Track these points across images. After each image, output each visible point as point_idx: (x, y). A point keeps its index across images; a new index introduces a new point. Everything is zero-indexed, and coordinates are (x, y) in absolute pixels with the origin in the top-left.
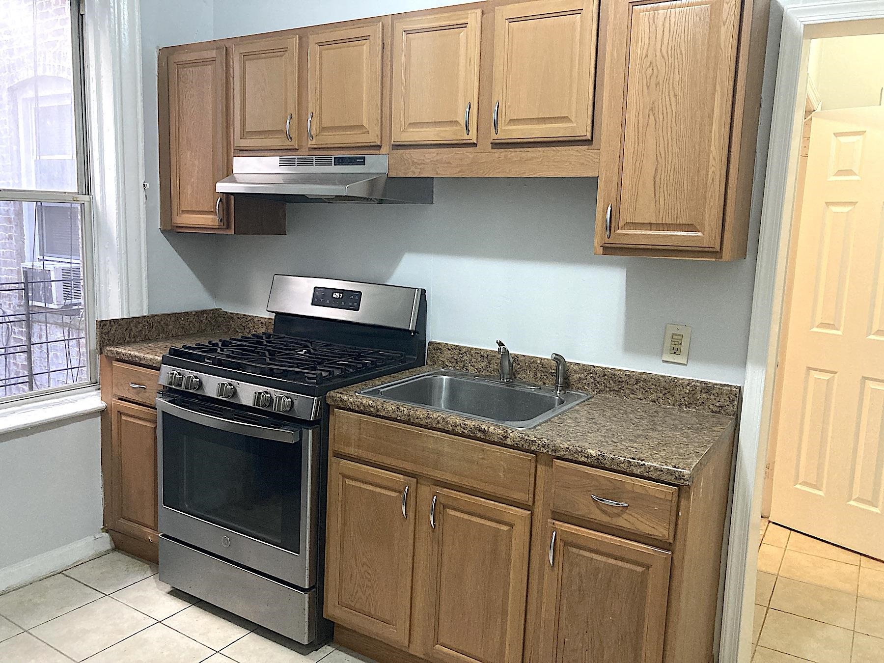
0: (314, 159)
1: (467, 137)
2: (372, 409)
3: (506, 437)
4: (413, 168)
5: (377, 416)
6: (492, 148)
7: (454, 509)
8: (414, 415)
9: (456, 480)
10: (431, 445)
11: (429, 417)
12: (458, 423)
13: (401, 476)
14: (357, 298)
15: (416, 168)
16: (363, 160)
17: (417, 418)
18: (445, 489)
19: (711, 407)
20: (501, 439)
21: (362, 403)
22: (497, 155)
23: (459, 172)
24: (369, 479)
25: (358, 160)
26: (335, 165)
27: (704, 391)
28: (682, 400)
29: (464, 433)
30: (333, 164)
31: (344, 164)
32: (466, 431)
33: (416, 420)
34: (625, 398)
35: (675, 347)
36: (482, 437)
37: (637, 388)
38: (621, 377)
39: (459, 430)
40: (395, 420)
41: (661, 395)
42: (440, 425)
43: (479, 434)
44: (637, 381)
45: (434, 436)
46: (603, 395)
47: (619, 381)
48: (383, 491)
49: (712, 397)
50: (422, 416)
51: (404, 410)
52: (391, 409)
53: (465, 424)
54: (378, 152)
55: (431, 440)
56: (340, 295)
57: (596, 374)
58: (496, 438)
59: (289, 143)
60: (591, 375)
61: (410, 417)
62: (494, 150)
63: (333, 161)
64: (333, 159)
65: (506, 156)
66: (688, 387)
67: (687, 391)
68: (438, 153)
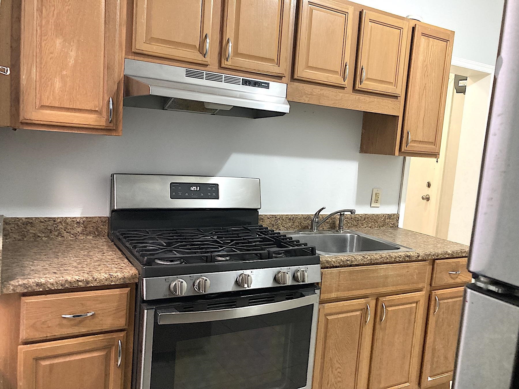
0: (223, 76)
1: (343, 83)
2: (348, 262)
3: (419, 256)
4: (304, 97)
5: (351, 266)
6: (353, 92)
7: (391, 306)
8: (374, 258)
10: (382, 273)
11: (382, 257)
12: (397, 256)
13: (363, 299)
14: (214, 189)
15: (307, 97)
16: (267, 85)
18: (387, 297)
19: (391, 225)
20: (417, 258)
22: (354, 96)
23: (334, 104)
24: (345, 309)
25: (262, 84)
27: (388, 218)
28: (381, 224)
29: (400, 260)
30: (241, 84)
31: (251, 85)
32: (401, 259)
33: (375, 261)
34: (359, 228)
35: (377, 199)
36: (409, 260)
37: (364, 223)
40: (364, 265)
41: (373, 223)
42: (388, 260)
43: (407, 259)
44: (365, 219)
45: (384, 267)
46: (350, 229)
47: (358, 220)
48: (351, 314)
49: (391, 220)
50: (378, 258)
51: (367, 257)
52: (360, 258)
53: (400, 255)
54: (280, 81)
55: (382, 271)
56: (197, 188)
58: (415, 258)
59: (204, 59)
61: (372, 260)
62: (353, 94)
63: (241, 81)
64: (241, 79)
65: (359, 99)
66: (383, 218)
67: (383, 220)
68: (321, 90)
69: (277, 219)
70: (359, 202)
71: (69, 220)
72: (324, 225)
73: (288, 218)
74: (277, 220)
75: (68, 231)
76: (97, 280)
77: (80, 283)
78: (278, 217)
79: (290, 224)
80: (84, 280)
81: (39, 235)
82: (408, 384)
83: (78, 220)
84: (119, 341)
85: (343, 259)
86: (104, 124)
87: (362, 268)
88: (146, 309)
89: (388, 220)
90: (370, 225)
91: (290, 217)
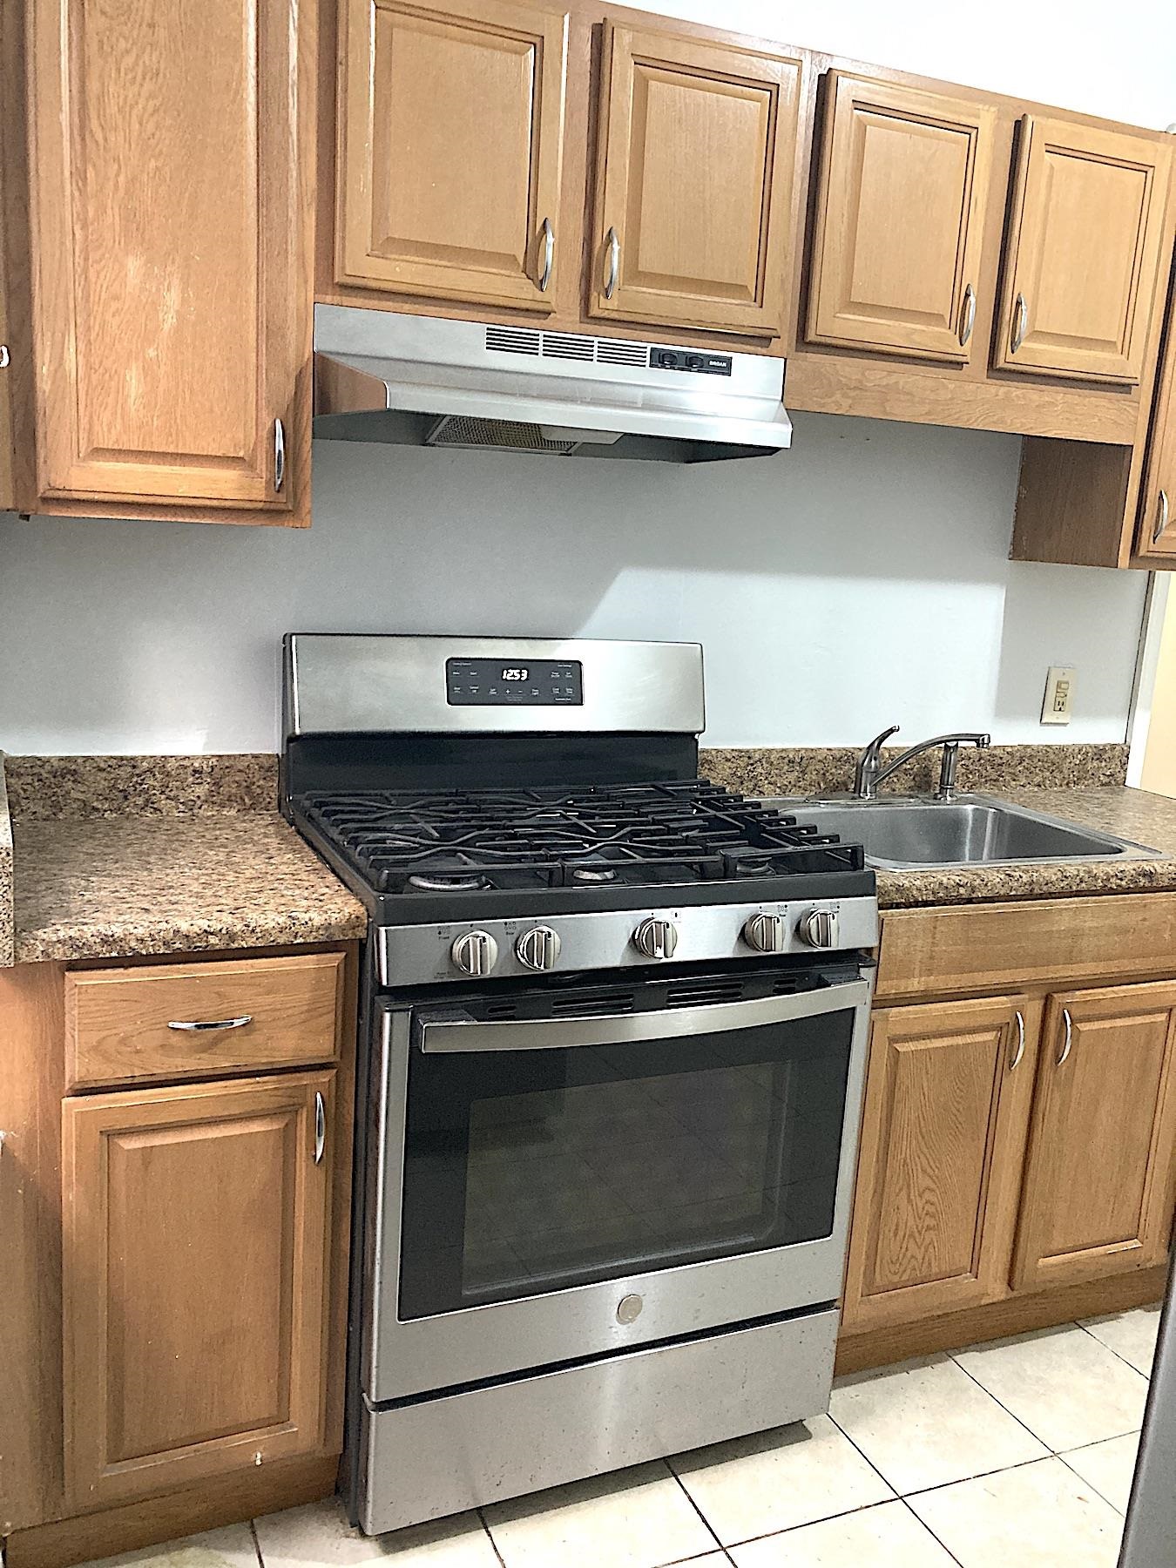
0: (596, 344)
1: (958, 349)
2: (962, 891)
4: (838, 396)
5: (970, 901)
6: (988, 377)
7: (1089, 1019)
8: (1041, 880)
9: (1099, 968)
10: (1064, 923)
11: (1065, 877)
12: (1112, 873)
13: (1004, 998)
14: (568, 675)
15: (845, 396)
16: (725, 365)
17: (1047, 884)
18: (1078, 993)
19: (1102, 778)
21: (941, 884)
22: (993, 389)
23: (930, 414)
24: (948, 1025)
25: (711, 363)
26: (651, 366)
27: (1095, 758)
28: (1071, 776)
29: (1120, 886)
30: (647, 364)
31: (676, 367)
32: (1123, 883)
33: (1045, 888)
34: (1004, 788)
35: (1061, 700)
36: (1147, 884)
37: (1020, 771)
38: (1001, 758)
39: (1113, 884)
40: (1008, 898)
41: (1048, 773)
42: (1083, 885)
43: (1143, 881)
44: (1022, 760)
45: (1071, 906)
46: (977, 791)
47: (999, 765)
48: (969, 1039)
49: (1104, 764)
50: (1054, 878)
51: (1021, 877)
52: (998, 880)
53: (1121, 871)
54: (764, 351)
55: (1066, 916)
56: (520, 673)
57: (970, 758)
58: (1167, 881)
59: (539, 295)
60: (963, 762)
61: (1034, 886)
62: (989, 381)
63: (648, 355)
64: (648, 350)
66: (1079, 756)
67: (1078, 762)
68: (890, 373)
69: (752, 762)
70: (1004, 708)
71: (171, 765)
72: (895, 780)
73: (786, 760)
74: (752, 765)
75: (172, 794)
76: (258, 930)
77: (213, 940)
78: (757, 756)
79: (792, 777)
80: (224, 931)
81: (95, 804)
82: (1136, 1243)
83: (196, 765)
84: (319, 1096)
85: (945, 880)
86: (263, 497)
87: (1003, 907)
88: (387, 1011)
89: (1095, 763)
90: (1038, 779)
91: (791, 756)
